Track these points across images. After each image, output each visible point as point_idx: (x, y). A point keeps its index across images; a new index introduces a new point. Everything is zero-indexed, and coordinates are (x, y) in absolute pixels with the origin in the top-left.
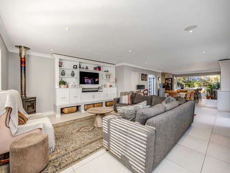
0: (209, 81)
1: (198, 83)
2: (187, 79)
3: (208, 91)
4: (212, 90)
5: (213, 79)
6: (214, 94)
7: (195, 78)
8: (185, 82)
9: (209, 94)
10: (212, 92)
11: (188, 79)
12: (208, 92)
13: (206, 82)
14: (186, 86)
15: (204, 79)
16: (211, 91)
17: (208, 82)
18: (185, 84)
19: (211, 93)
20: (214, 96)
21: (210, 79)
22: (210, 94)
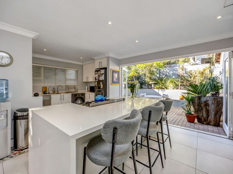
0: (191, 78)
1: (172, 82)
2: (158, 76)
3: (191, 101)
4: (199, 98)
5: (197, 73)
6: (204, 109)
7: (169, 74)
8: (154, 80)
9: (192, 109)
10: (199, 104)
11: (160, 75)
12: (189, 103)
13: (186, 79)
14: (155, 88)
15: (182, 75)
16: (196, 101)
17: (189, 79)
18: (154, 84)
19: (197, 107)
20: (205, 115)
21: (191, 74)
22: (195, 109)
